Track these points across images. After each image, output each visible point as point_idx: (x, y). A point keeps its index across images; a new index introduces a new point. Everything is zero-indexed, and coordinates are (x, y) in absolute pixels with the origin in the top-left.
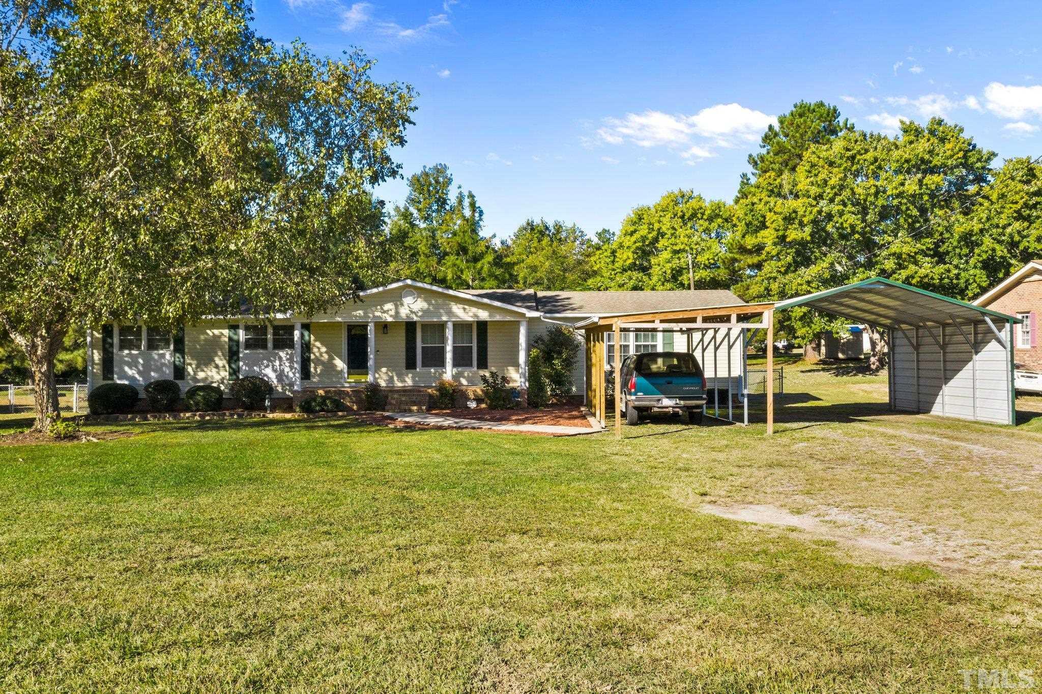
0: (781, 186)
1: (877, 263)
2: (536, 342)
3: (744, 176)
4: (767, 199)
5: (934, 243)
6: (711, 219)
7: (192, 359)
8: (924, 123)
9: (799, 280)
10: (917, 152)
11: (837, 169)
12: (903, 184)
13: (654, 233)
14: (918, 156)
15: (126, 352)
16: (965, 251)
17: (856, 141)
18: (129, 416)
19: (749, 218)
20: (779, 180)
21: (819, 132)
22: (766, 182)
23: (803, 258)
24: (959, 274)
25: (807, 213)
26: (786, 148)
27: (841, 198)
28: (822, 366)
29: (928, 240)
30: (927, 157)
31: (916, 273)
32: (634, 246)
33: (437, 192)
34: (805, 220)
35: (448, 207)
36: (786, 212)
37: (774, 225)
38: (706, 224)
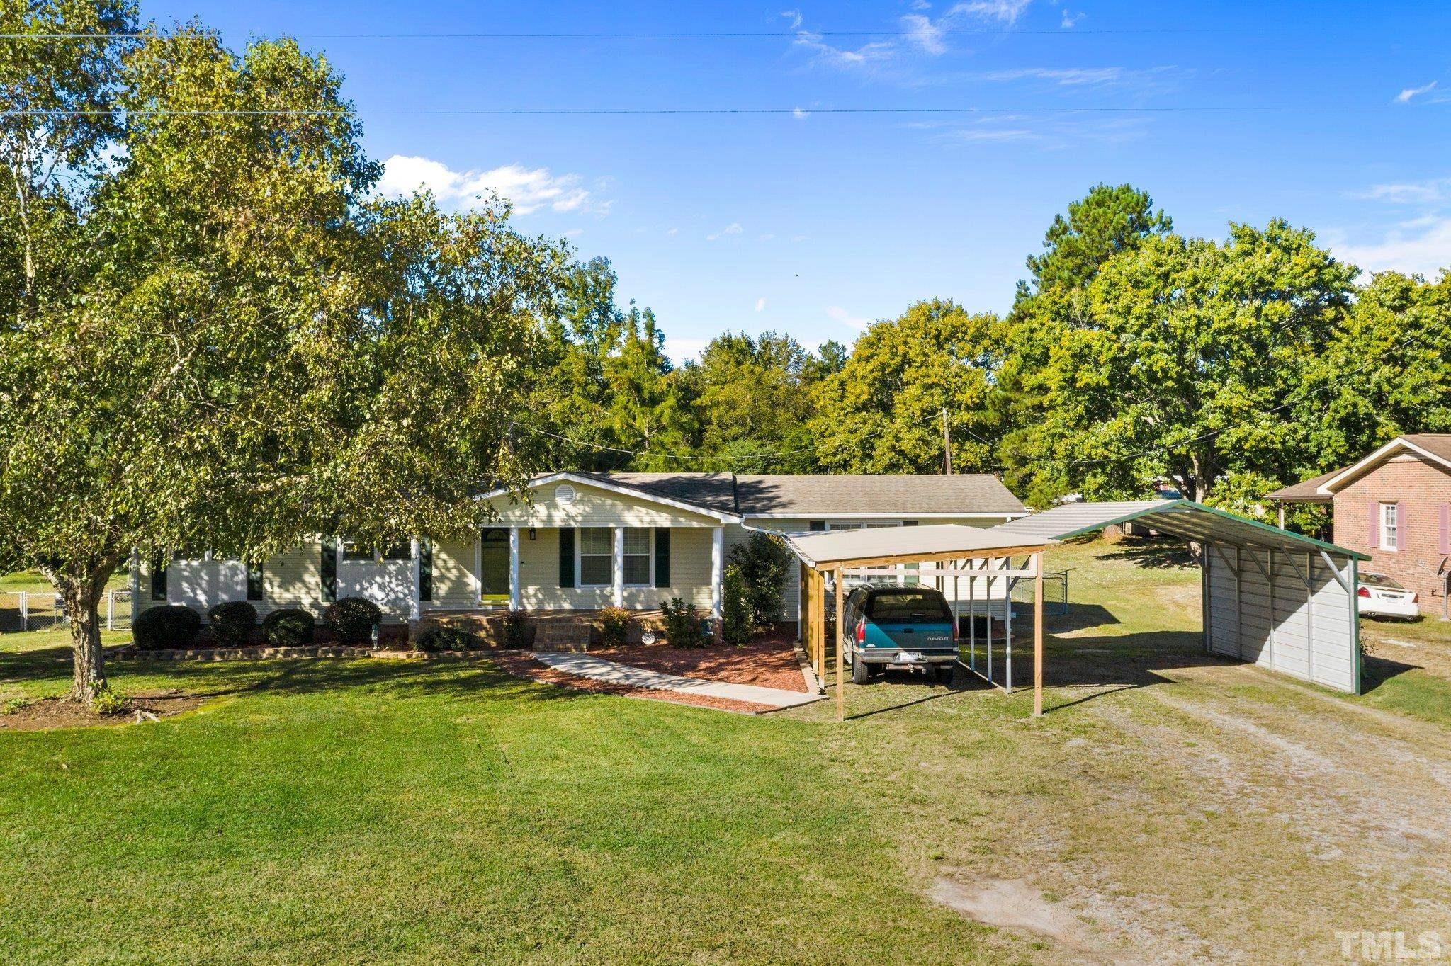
0: (1070, 305)
1: (1198, 418)
2: (735, 552)
3: (1022, 284)
4: (1051, 324)
5: (1276, 393)
6: (975, 340)
7: (275, 574)
8: (1262, 227)
9: (1092, 441)
10: (1252, 270)
11: (1144, 291)
12: (1234, 314)
13: (899, 359)
14: (1254, 275)
15: (184, 562)
16: (1317, 404)
17: (1170, 252)
18: (190, 653)
19: (1027, 349)
20: (1067, 298)
21: (1124, 228)
22: (1049, 300)
23: (1100, 407)
24: (1308, 435)
25: (1104, 350)
26: (1079, 250)
27: (1149, 330)
28: (1127, 548)
29: (1268, 389)
30: (1268, 277)
31: (1250, 434)
32: (871, 377)
33: (598, 295)
34: (1102, 359)
35: (612, 317)
36: (1076, 346)
37: (1060, 364)
38: (968, 346)
